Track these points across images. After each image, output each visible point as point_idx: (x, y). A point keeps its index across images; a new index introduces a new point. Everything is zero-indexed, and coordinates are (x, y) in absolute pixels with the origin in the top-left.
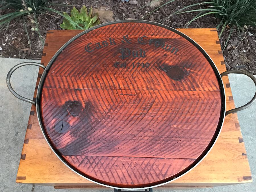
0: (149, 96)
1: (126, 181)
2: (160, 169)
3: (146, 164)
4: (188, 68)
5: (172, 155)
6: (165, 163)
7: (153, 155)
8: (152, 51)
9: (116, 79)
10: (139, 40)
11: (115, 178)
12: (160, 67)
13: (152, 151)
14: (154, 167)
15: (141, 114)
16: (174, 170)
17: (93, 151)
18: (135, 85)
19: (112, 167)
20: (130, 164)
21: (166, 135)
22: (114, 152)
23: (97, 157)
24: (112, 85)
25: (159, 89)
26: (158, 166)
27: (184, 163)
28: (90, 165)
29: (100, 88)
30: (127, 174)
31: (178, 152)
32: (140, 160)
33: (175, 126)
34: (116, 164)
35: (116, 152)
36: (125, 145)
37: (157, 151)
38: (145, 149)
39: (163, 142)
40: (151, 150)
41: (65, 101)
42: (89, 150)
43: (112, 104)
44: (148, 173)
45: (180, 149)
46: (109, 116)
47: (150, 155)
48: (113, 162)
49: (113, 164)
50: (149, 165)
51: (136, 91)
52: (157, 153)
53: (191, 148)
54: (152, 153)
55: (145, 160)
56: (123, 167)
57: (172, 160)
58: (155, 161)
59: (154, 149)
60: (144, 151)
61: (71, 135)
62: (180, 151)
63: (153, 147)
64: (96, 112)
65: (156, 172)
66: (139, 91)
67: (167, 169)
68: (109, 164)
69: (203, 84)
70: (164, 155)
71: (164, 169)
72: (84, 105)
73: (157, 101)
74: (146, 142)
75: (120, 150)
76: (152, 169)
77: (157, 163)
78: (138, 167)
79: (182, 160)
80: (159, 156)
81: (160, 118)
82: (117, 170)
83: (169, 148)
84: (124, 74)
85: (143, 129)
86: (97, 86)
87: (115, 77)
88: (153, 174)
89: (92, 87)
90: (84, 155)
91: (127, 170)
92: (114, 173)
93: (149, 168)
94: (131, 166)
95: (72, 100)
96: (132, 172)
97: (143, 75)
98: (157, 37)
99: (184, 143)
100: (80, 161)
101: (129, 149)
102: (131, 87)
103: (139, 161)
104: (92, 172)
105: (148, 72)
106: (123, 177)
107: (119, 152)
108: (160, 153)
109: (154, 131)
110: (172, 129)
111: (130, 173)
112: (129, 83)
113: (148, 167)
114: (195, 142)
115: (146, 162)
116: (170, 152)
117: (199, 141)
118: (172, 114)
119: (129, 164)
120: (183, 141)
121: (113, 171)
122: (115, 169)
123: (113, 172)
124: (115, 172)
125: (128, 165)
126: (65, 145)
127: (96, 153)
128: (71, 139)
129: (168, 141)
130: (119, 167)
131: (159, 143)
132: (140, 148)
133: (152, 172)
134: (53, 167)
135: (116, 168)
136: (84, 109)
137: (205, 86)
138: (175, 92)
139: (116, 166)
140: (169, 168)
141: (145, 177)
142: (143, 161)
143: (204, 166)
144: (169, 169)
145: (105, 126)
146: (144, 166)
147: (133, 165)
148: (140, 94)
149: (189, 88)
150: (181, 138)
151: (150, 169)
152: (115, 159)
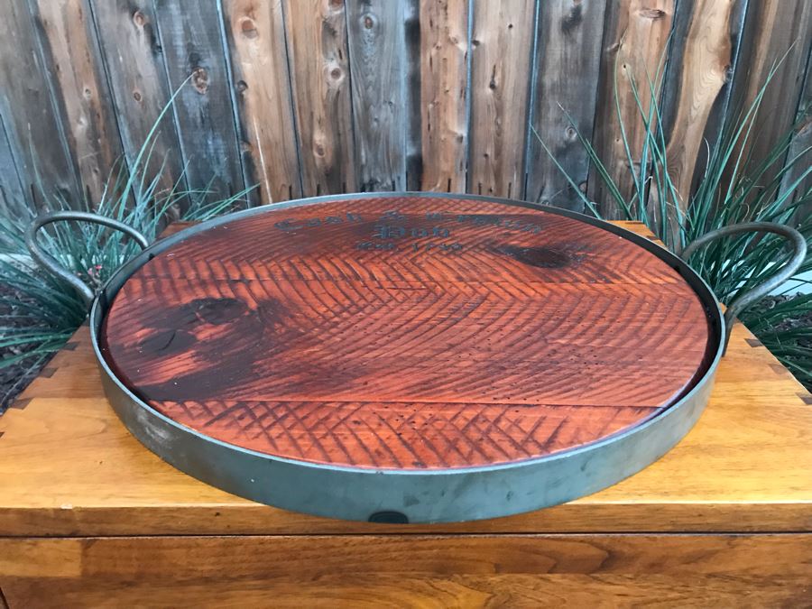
0: (468, 290)
1: (394, 457)
2: (528, 430)
3: (470, 418)
4: (579, 251)
5: (565, 398)
6: (545, 415)
7: (495, 399)
8: (471, 229)
9: (362, 265)
10: (430, 216)
11: (350, 449)
12: (495, 250)
13: (488, 390)
14: (503, 424)
15: (443, 320)
16: (583, 432)
17: (271, 390)
18: (422, 275)
19: (339, 424)
20: (409, 419)
21: (535, 357)
22: (349, 391)
23: (283, 404)
24: (350, 273)
25: (497, 279)
26: (516, 423)
27: (615, 416)
28: (253, 423)
29: (311, 278)
30: (400, 442)
31: (587, 391)
32: (448, 410)
33: (563, 341)
34: (354, 418)
35: (357, 392)
36: (388, 378)
37: (508, 390)
38: (463, 385)
39: (529, 371)
40: (486, 387)
41: (194, 298)
42: (256, 388)
43: (347, 303)
44: (481, 440)
45: (593, 385)
46: (337, 323)
47: (483, 397)
48: (343, 415)
49: (342, 418)
50: (481, 419)
51: (424, 283)
52: (509, 393)
53: (631, 383)
54: (487, 393)
55: (464, 409)
56: (380, 425)
57: (570, 411)
58: (504, 413)
59: (494, 384)
60: (458, 389)
61: (194, 359)
62: (592, 389)
63: (493, 382)
64: (293, 317)
65: (512, 435)
66: (433, 283)
67: (553, 430)
68: (327, 418)
69: (632, 273)
70: (534, 398)
71: (540, 430)
72: (253, 305)
73: (493, 298)
74: (463, 371)
75: (371, 387)
76: (493, 428)
77: (512, 415)
78: (438, 425)
79: (606, 410)
80: (518, 399)
81: (510, 327)
82: (357, 433)
83: (551, 383)
84: (386, 259)
85: (451, 346)
86: (300, 276)
87: (359, 263)
88: (499, 440)
89: (285, 276)
90: (235, 399)
91: (398, 432)
92: (346, 438)
93: (484, 427)
94: (414, 422)
95: (218, 296)
96: (416, 436)
97: (446, 260)
98: (480, 212)
99: (604, 372)
100: (216, 414)
101: (402, 386)
102: (409, 277)
103: (442, 412)
104: (257, 437)
105: (460, 256)
106: (381, 449)
107: (367, 391)
108: (519, 393)
109: (489, 350)
110: (550, 347)
111: (410, 439)
112: (403, 272)
113: (477, 424)
114: (641, 372)
115: (470, 414)
116: (558, 391)
117: (656, 370)
118: (549, 319)
119: (406, 417)
120: (598, 370)
121: (342, 434)
122: (351, 430)
123: (340, 437)
124: (351, 437)
125: (401, 421)
126: (169, 378)
127: (281, 395)
128: (192, 366)
129: (543, 369)
130: (367, 424)
131: (513, 374)
132: (442, 384)
133: (495, 436)
134: (98, 463)
135: (353, 427)
136: (252, 311)
137: (638, 277)
138: (549, 285)
139: (355, 422)
140: (560, 427)
141: (469, 449)
142: (458, 411)
143: (697, 458)
144: (562, 430)
145: (321, 342)
146: (461, 422)
147: (419, 420)
148: (438, 287)
149: (589, 278)
150: (591, 363)
151: (489, 430)
152: (352, 407)
